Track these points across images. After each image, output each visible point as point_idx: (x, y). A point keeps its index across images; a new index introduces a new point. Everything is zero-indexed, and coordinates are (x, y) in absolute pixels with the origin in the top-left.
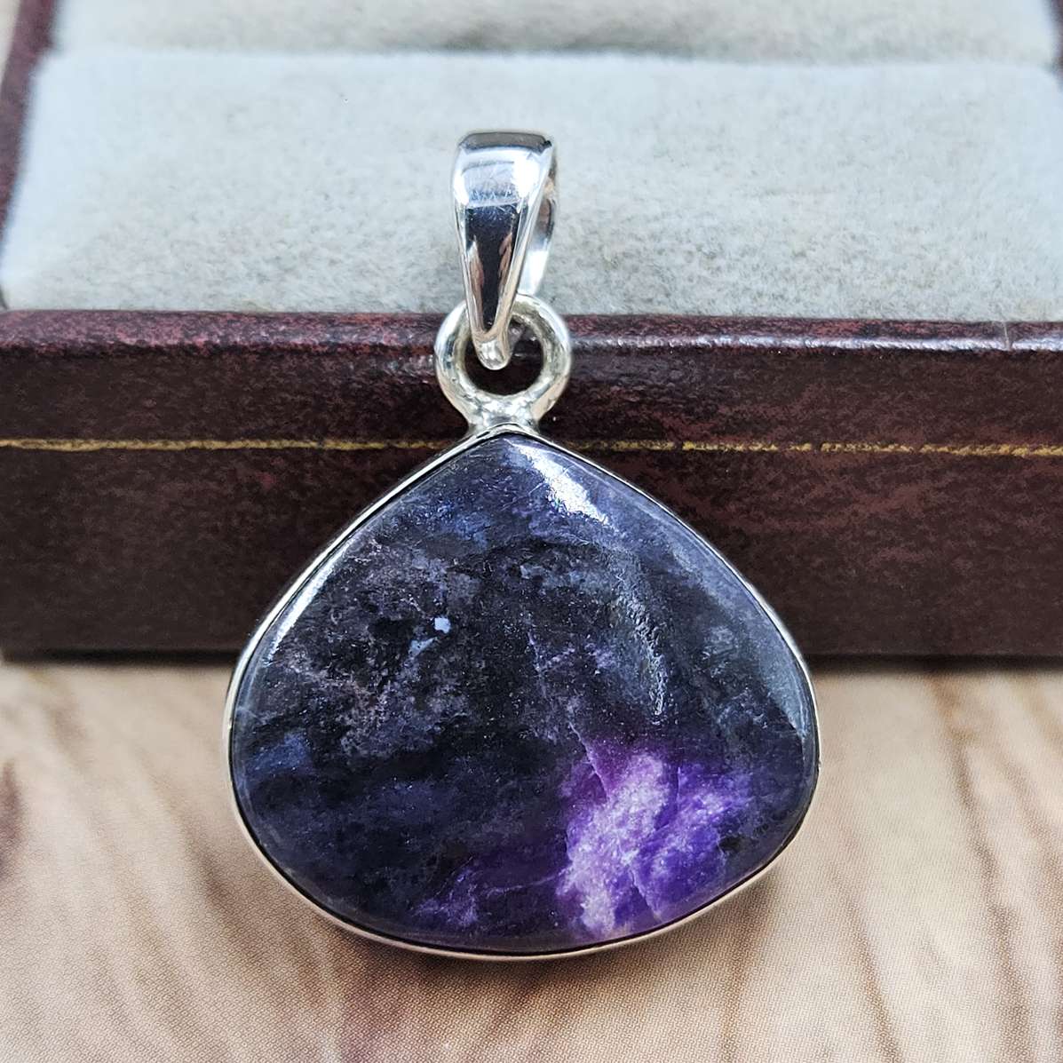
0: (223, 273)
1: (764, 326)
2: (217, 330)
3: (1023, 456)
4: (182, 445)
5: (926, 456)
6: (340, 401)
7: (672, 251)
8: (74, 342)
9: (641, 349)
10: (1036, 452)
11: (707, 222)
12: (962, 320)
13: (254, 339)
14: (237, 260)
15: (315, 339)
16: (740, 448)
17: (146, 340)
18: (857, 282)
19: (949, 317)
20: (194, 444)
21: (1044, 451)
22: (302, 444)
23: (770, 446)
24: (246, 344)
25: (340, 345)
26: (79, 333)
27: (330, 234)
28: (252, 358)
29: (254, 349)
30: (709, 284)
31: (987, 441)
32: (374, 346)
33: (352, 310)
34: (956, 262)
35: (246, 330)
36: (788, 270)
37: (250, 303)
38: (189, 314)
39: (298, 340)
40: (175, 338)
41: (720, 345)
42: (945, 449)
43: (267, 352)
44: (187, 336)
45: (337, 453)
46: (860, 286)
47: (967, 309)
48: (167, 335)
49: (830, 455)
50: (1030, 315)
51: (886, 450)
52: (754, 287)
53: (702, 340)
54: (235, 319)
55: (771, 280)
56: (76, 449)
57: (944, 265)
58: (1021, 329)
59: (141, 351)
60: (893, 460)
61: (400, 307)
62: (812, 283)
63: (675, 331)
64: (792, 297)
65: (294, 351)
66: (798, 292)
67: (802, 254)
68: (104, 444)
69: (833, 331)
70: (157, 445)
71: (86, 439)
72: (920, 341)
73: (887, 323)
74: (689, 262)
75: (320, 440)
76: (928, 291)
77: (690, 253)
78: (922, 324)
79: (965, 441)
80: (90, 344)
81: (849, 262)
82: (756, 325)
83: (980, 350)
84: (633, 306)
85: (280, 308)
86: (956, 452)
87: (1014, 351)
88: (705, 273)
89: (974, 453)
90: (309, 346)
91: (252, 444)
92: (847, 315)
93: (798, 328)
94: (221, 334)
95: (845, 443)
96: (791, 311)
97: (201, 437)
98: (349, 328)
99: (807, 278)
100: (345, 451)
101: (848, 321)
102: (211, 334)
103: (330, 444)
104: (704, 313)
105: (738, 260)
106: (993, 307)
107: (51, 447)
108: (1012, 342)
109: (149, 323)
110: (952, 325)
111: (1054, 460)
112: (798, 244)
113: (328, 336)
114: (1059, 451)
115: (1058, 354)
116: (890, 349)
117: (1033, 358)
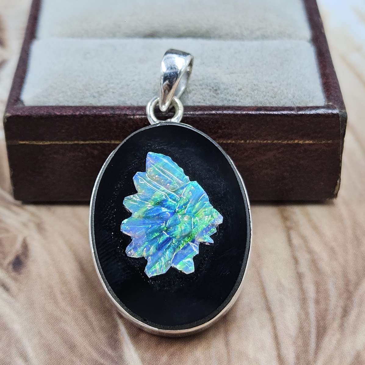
0: (83, 96)
1: (230, 108)
3: (301, 143)
4: (72, 143)
5: (275, 144)
6: (115, 130)
7: (205, 89)
8: (43, 114)
9: (197, 114)
10: (305, 142)
11: (215, 81)
12: (284, 106)
13: (92, 113)
14: (87, 92)
15: (109, 113)
16: (224, 142)
17: (63, 113)
18: (256, 97)
19: (281, 105)
20: (76, 142)
21: (307, 142)
22: (105, 142)
23: (233, 141)
24: (90, 114)
25: (115, 114)
26: (44, 112)
27: (112, 85)
28: (91, 118)
29: (92, 115)
30: (215, 97)
31: (292, 139)
32: (125, 114)
33: (119, 105)
34: (282, 91)
35: (90, 110)
36: (237, 94)
37: (91, 104)
38: (74, 107)
39: (104, 113)
40: (71, 113)
41: (219, 113)
42: (280, 142)
43: (96, 116)
44: (74, 112)
45: (115, 144)
47: (285, 104)
48: (69, 112)
49: (249, 143)
50: (302, 105)
51: (264, 142)
52: (228, 98)
53: (214, 112)
54: (87, 108)
55: (232, 96)
56: (43, 144)
57: (279, 92)
58: (300, 109)
59: (61, 117)
60: (266, 145)
61: (131, 104)
62: (243, 97)
63: (206, 110)
64: (238, 101)
65: (103, 116)
66: (240, 100)
67: (241, 90)
69: (249, 109)
70: (66, 143)
71: (46, 141)
72: (272, 112)
73: (264, 107)
74: (210, 92)
75: (110, 141)
76: (275, 99)
77: (210, 90)
78: (273, 107)
79: (285, 139)
80: (47, 115)
81: (253, 91)
82: (228, 108)
83: (289, 114)
84: (195, 103)
85: (99, 105)
86: (283, 142)
87: (298, 114)
88: (214, 95)
89: (288, 143)
90: (107, 114)
91: (92, 142)
92: (253, 105)
93: (240, 109)
94: (83, 111)
95: (253, 140)
96: (238, 104)
97: (78, 140)
98: (118, 110)
101: (253, 107)
102: (80, 112)
103: (113, 142)
104: (214, 105)
105: (223, 91)
106: (293, 103)
107: (37, 143)
108: (297, 111)
109: (64, 109)
110: (281, 107)
111: (310, 144)
112: (240, 87)
113: (112, 112)
114: (311, 142)
115: (310, 115)
116: (264, 114)
117: (303, 116)
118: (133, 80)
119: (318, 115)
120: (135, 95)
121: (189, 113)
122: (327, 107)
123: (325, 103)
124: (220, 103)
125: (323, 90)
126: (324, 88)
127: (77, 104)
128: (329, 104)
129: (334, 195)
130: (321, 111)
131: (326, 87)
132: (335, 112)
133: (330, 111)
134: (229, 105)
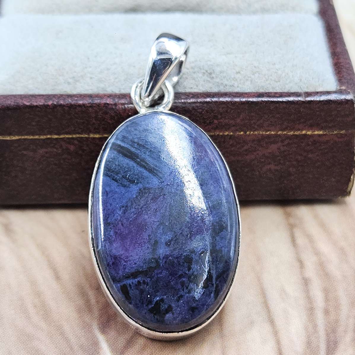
0: (56, 82)
1: (228, 95)
2: (55, 100)
3: (310, 134)
4: (45, 137)
5: (279, 135)
6: (94, 121)
7: (198, 72)
8: (10, 104)
9: (189, 103)
10: (314, 133)
11: (209, 63)
12: (290, 92)
13: (67, 102)
14: (61, 78)
15: (86, 102)
16: (221, 134)
17: (33, 103)
18: (256, 81)
19: (286, 91)
20: (49, 136)
21: (316, 133)
22: (82, 136)
23: (230, 133)
24: (65, 104)
25: (95, 104)
26: (11, 102)
27: (90, 69)
28: (66, 108)
29: (67, 106)
30: (210, 82)
31: (299, 130)
32: (105, 104)
33: (98, 93)
34: (287, 74)
35: (64, 99)
36: (235, 78)
37: (65, 92)
38: (46, 95)
39: (81, 102)
40: (42, 103)
41: (214, 101)
43: (71, 106)
44: (46, 102)
45: (94, 138)
46: (257, 82)
47: (291, 88)
48: (39, 101)
49: (249, 135)
50: (311, 90)
51: (267, 133)
52: (224, 83)
53: (208, 100)
54: (61, 96)
55: (229, 81)
56: (11, 139)
57: (284, 75)
58: (308, 94)
59: (31, 107)
60: (269, 136)
61: (113, 92)
62: (242, 81)
63: (200, 97)
64: (236, 86)
65: (80, 106)
66: (238, 84)
67: (239, 72)
68: (20, 137)
69: (249, 96)
70: (37, 137)
71: (14, 135)
72: (276, 98)
73: (266, 93)
74: (204, 76)
75: (88, 134)
76: (279, 83)
77: (204, 73)
78: (277, 93)
79: (291, 130)
80: (15, 105)
81: (254, 75)
82: (225, 95)
83: (295, 101)
84: (186, 90)
85: (75, 92)
86: (289, 133)
87: (306, 101)
88: (209, 79)
89: (294, 134)
90: (84, 104)
91: (67, 136)
92: (254, 91)
93: (238, 95)
95: (254, 131)
96: (236, 90)
97: (51, 134)
98: (97, 98)
99: (240, 80)
100: (97, 138)
101: (254, 93)
102: (53, 101)
103: (92, 136)
104: (209, 91)
105: (219, 75)
106: (299, 88)
107: (3, 138)
108: (305, 98)
109: (34, 98)
110: (287, 93)
111: (319, 135)
112: (238, 69)
113: (90, 101)
114: (321, 133)
115: (320, 101)
116: (267, 101)
117: (312, 103)
118: (115, 64)
119: (329, 102)
120: (117, 80)
121: (179, 101)
122: (340, 92)
123: (337, 86)
124: (215, 88)
125: (335, 72)
126: (336, 70)
127: (50, 93)
128: (341, 88)
129: (347, 193)
130: (333, 97)
131: (337, 69)
132: (349, 97)
133: (343, 97)
134: (225, 92)
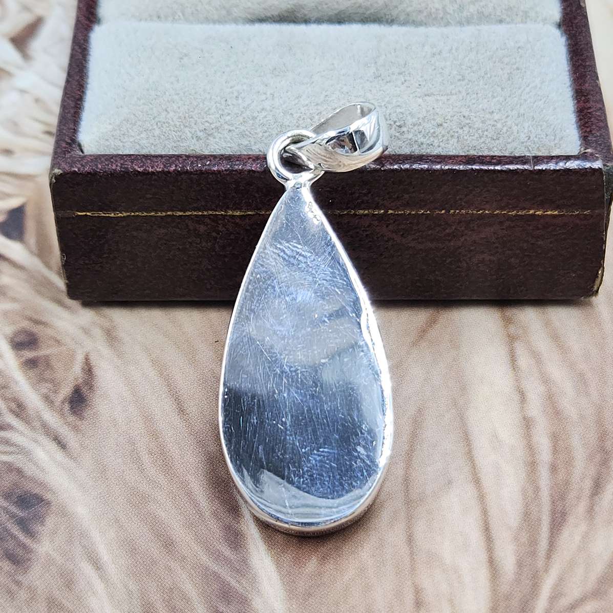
0: (181, 136)
1: (424, 159)
2: (179, 164)
3: (540, 215)
4: (164, 214)
5: (497, 214)
6: (234, 194)
10: (546, 213)
11: (398, 110)
13: (195, 168)
14: (187, 130)
15: (223, 168)
16: (413, 213)
17: (147, 169)
18: (465, 138)
20: (169, 213)
21: (549, 213)
22: (217, 213)
23: (427, 212)
24: (192, 170)
25: (234, 171)
26: (117, 166)
28: (195, 177)
29: (195, 173)
30: (399, 139)
31: (524, 209)
32: (250, 171)
34: (510, 128)
35: (192, 164)
38: (166, 156)
39: (215, 169)
40: (160, 168)
41: (404, 169)
43: (201, 173)
44: (165, 167)
45: (233, 216)
46: (467, 140)
47: (515, 150)
48: (156, 166)
49: (453, 215)
50: (543, 152)
51: (479, 213)
52: (419, 140)
53: (396, 167)
54: (186, 158)
55: (427, 137)
56: (116, 216)
57: (505, 129)
58: (537, 159)
59: (145, 174)
60: (481, 217)
61: (260, 151)
62: (445, 138)
64: (436, 145)
65: (214, 173)
66: (439, 143)
67: (441, 125)
68: (129, 214)
69: (455, 161)
70: (152, 214)
71: (121, 212)
72: (493, 166)
73: (479, 157)
74: (390, 129)
75: (225, 211)
76: (497, 141)
77: (391, 125)
78: (494, 157)
79: (514, 208)
80: (122, 171)
81: (462, 128)
82: (421, 158)
83: (520, 170)
85: (207, 153)
86: (510, 213)
87: (535, 170)
88: (397, 134)
89: (518, 214)
90: (220, 171)
91: (195, 213)
92: (461, 153)
93: (438, 160)
94: (181, 166)
95: (460, 210)
96: (436, 152)
97: (172, 211)
98: (238, 162)
99: (443, 136)
100: (236, 216)
101: (462, 156)
103: (230, 213)
105: (412, 128)
106: (527, 149)
108: (534, 165)
109: (148, 160)
111: (555, 217)
112: (439, 120)
113: (228, 166)
114: (556, 213)
115: (555, 171)
116: (480, 170)
117: (543, 173)
118: (264, 109)
119: (568, 171)
120: (267, 134)
122: (583, 156)
123: (581, 149)
125: (579, 124)
126: (580, 119)
128: (586, 151)
129: (593, 293)
130: (573, 165)
132: (597, 165)
133: (588, 165)
134: (420, 154)
